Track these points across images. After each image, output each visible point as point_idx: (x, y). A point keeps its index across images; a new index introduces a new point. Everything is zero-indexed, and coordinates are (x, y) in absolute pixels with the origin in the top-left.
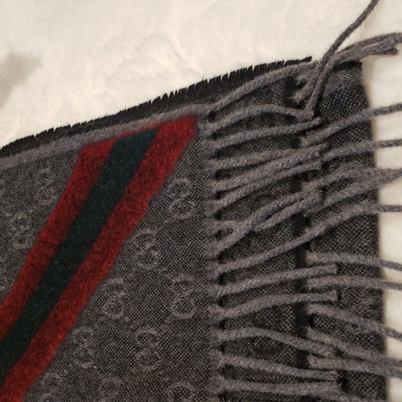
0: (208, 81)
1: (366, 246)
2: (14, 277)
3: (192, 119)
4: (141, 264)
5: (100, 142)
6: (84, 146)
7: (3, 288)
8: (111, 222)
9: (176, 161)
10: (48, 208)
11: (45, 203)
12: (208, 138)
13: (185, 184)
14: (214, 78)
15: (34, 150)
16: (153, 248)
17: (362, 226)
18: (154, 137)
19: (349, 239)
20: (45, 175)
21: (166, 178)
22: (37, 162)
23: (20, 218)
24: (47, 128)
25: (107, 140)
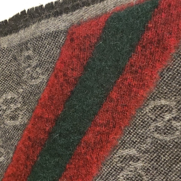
2: (12, 150)
4: (158, 135)
5: (91, 20)
6: (73, 25)
7: (2, 158)
10: (38, 87)
11: (34, 82)
15: (13, 35)
16: (175, 118)
20: (29, 58)
22: (20, 45)
23: (9, 97)
24: (19, 11)
25: (98, 17)
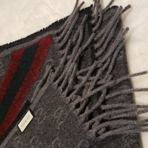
0: (58, 21)
1: (124, 73)
3: (51, 37)
6: (12, 52)
8: (26, 79)
9: (47, 53)
10: (2, 77)
12: (58, 43)
13: (51, 61)
14: (60, 20)
17: (121, 66)
18: (38, 46)
19: (117, 71)
21: (44, 60)
